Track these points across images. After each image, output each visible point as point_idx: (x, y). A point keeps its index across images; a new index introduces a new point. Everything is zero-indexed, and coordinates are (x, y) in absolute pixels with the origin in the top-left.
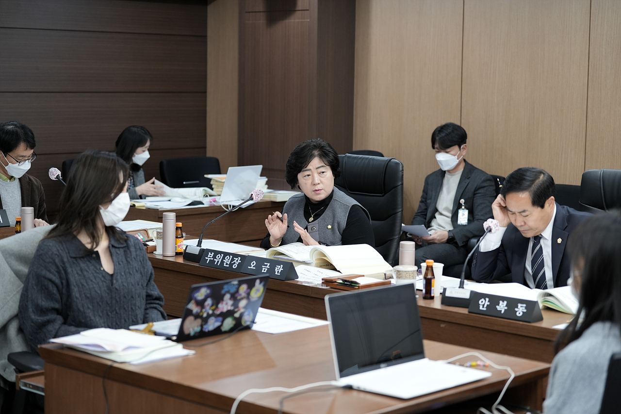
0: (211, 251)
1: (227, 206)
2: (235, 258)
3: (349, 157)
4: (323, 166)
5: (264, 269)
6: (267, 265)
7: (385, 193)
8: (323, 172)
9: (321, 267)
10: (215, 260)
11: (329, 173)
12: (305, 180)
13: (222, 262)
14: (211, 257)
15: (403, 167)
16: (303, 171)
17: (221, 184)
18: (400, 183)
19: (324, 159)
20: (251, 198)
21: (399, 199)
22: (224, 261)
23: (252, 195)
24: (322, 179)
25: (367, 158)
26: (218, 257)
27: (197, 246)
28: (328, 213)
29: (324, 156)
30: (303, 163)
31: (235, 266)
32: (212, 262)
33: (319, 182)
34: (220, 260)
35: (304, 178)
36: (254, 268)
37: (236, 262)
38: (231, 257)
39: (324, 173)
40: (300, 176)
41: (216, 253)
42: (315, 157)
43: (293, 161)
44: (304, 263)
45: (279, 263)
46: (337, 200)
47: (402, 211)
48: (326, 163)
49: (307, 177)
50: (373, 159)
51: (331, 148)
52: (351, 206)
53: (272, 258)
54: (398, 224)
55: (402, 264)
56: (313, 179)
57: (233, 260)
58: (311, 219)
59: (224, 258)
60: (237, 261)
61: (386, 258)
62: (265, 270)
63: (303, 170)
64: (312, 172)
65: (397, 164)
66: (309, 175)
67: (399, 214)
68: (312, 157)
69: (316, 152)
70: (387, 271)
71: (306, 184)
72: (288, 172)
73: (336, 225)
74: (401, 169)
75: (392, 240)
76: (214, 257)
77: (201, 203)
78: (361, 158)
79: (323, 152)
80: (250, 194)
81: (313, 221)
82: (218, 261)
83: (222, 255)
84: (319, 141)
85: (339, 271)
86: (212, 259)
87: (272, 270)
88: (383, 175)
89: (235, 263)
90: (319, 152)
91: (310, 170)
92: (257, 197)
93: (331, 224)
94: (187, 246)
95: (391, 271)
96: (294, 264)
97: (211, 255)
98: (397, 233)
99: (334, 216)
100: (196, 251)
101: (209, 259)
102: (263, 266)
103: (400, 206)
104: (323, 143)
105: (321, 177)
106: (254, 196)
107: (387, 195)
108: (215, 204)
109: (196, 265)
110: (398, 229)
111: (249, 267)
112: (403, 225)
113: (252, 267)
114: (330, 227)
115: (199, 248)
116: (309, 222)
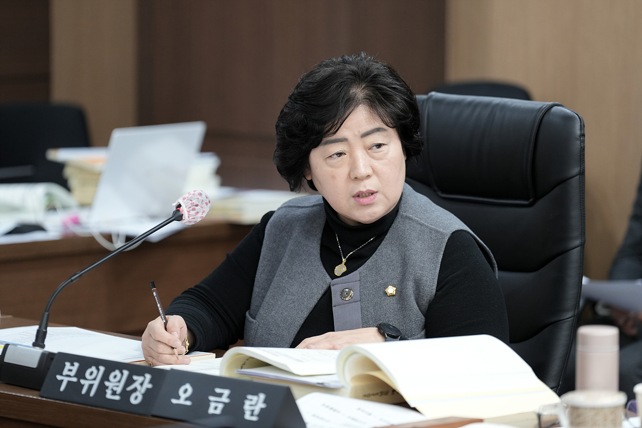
0: (72, 358)
1: (109, 237)
2: (135, 378)
3: (438, 102)
4: (378, 130)
5: (213, 405)
6: (220, 395)
7: (537, 198)
8: (379, 146)
9: (367, 397)
10: (82, 382)
11: (394, 149)
12: (332, 166)
13: (102, 388)
14: (72, 374)
15: (582, 127)
16: (327, 143)
17: (93, 177)
18: (576, 170)
19: (381, 110)
20: (177, 216)
21: (575, 213)
22: (107, 383)
23: (179, 206)
24: (376, 164)
25: (487, 105)
26: (91, 373)
27: (35, 345)
28: (386, 252)
29: (381, 103)
30: (325, 123)
31: (136, 398)
32: (74, 387)
33: (370, 172)
34: (96, 383)
35: (328, 160)
36: (188, 403)
37: (139, 387)
38: (126, 373)
39: (383, 148)
40: (317, 157)
41: (86, 363)
42: (357, 105)
43: (299, 116)
44: (322, 388)
45: (254, 388)
46: (410, 219)
47: (582, 245)
48: (388, 120)
49: (337, 160)
50: (503, 107)
51: (397, 78)
52: (448, 232)
53: (233, 374)
54: (571, 281)
55: (584, 388)
56: (353, 165)
57: (130, 381)
58: (340, 269)
59: (106, 377)
60: (142, 384)
61: (541, 372)
62: (216, 408)
63: (325, 140)
64: (350, 145)
65: (568, 119)
66: (340, 154)
67: (575, 254)
68: (349, 103)
69: (358, 91)
70: (545, 407)
71: (333, 177)
72: (283, 146)
73: (410, 286)
74: (578, 132)
75: (556, 323)
76: (80, 374)
77: (37, 228)
78: (470, 104)
79: (379, 89)
80: (175, 204)
81: (344, 274)
82: (91, 386)
83: (102, 369)
84: (365, 59)
85: (414, 409)
86: (75, 380)
87: (235, 407)
88: (531, 148)
89: (135, 390)
90: (366, 91)
91: (344, 140)
92: (192, 213)
93: (395, 281)
94: (6, 346)
95: (556, 406)
96: (296, 391)
97: (70, 370)
98: (570, 302)
99: (404, 263)
100: (30, 357)
101: (66, 380)
102: (212, 398)
103: (576, 233)
104: (378, 67)
105: (373, 157)
106: (184, 210)
107: (541, 203)
108: (79, 231)
109: (33, 396)
110: (571, 293)
111: (174, 401)
112: (585, 280)
113: (182, 401)
114: (391, 290)
115: (38, 351)
116: (333, 277)
